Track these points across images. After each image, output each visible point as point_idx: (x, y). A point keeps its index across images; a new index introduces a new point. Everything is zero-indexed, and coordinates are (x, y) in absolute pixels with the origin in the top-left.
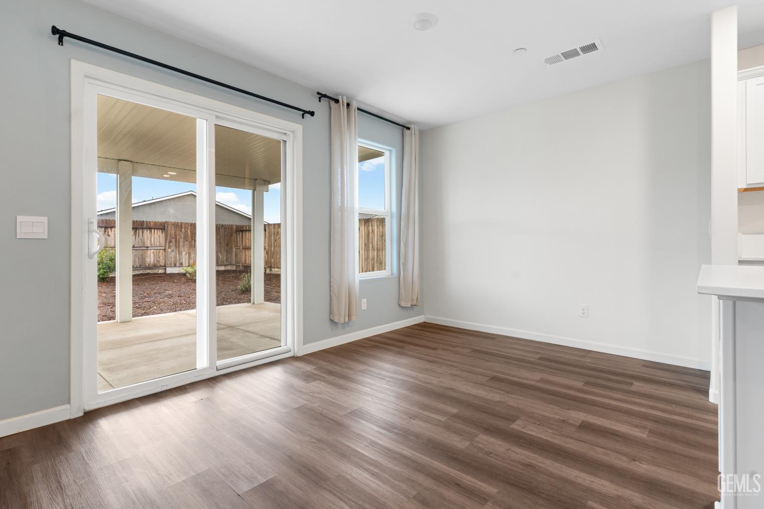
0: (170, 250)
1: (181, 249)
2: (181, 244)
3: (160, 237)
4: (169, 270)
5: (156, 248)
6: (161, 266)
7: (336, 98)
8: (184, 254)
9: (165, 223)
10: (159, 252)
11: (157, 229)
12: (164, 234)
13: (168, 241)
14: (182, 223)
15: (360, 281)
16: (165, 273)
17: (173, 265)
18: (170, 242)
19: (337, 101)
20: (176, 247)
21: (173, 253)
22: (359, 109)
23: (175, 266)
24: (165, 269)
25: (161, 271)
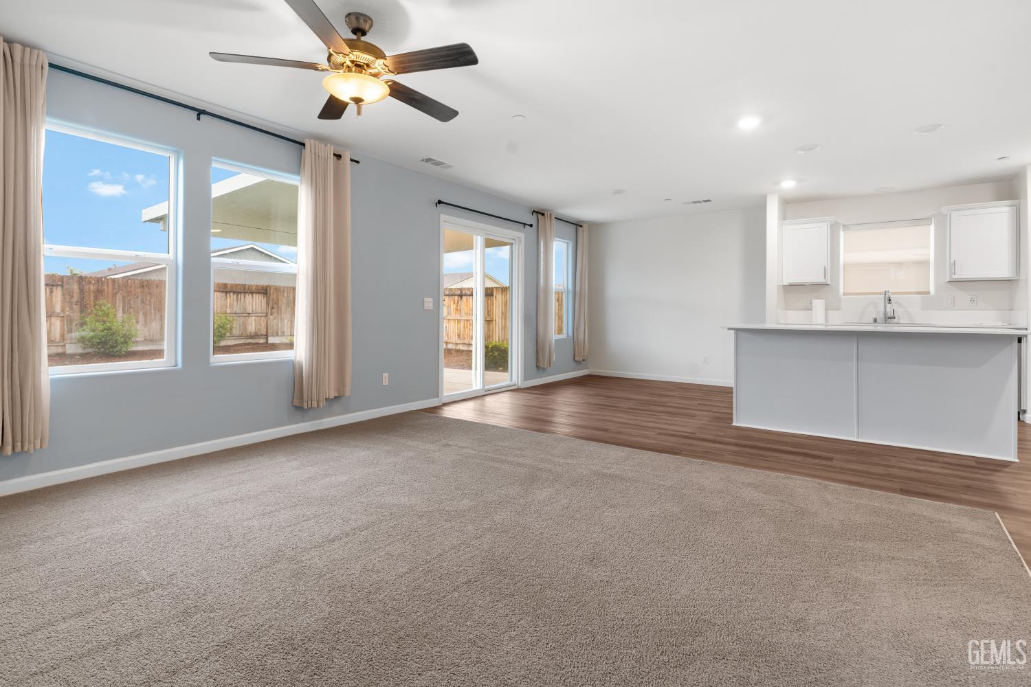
0: (272, 317)
1: (283, 316)
2: (283, 310)
3: (261, 302)
4: (271, 340)
5: (258, 315)
6: (262, 335)
7: (542, 212)
8: (286, 321)
9: (267, 286)
10: (261, 319)
11: (259, 293)
12: (265, 299)
13: (270, 307)
14: (284, 287)
15: (555, 340)
16: (267, 343)
17: (275, 334)
18: (273, 308)
19: (543, 214)
20: (278, 314)
21: (275, 321)
22: (556, 218)
23: (277, 335)
24: (267, 339)
25: (262, 341)
